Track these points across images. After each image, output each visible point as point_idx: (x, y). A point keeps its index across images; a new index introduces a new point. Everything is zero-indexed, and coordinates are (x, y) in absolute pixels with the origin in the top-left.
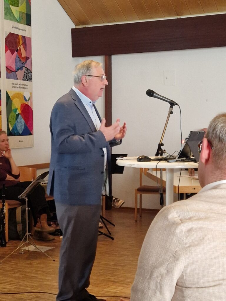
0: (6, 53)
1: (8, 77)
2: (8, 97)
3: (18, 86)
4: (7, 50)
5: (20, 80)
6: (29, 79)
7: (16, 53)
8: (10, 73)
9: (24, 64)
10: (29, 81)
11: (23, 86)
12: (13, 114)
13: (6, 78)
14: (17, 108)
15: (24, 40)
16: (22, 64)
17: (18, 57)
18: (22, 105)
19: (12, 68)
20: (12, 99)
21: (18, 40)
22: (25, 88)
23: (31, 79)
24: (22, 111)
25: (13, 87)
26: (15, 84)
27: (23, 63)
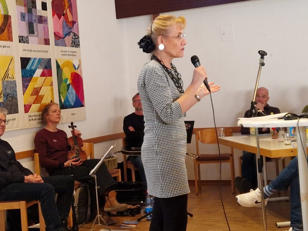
0: (53, 17)
1: (56, 44)
2: (58, 66)
3: (67, 53)
4: (54, 15)
5: (69, 46)
6: (77, 45)
7: (62, 17)
8: (58, 39)
9: (71, 29)
10: (77, 47)
11: (72, 53)
12: (64, 85)
13: (55, 45)
14: (67, 78)
15: (69, 3)
16: (69, 29)
17: (65, 21)
18: (72, 74)
19: (61, 34)
20: (62, 68)
21: (63, 3)
22: (74, 55)
23: (79, 45)
24: (72, 81)
25: (62, 55)
26: (64, 52)
27: (70, 27)
